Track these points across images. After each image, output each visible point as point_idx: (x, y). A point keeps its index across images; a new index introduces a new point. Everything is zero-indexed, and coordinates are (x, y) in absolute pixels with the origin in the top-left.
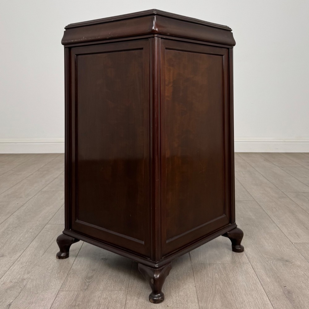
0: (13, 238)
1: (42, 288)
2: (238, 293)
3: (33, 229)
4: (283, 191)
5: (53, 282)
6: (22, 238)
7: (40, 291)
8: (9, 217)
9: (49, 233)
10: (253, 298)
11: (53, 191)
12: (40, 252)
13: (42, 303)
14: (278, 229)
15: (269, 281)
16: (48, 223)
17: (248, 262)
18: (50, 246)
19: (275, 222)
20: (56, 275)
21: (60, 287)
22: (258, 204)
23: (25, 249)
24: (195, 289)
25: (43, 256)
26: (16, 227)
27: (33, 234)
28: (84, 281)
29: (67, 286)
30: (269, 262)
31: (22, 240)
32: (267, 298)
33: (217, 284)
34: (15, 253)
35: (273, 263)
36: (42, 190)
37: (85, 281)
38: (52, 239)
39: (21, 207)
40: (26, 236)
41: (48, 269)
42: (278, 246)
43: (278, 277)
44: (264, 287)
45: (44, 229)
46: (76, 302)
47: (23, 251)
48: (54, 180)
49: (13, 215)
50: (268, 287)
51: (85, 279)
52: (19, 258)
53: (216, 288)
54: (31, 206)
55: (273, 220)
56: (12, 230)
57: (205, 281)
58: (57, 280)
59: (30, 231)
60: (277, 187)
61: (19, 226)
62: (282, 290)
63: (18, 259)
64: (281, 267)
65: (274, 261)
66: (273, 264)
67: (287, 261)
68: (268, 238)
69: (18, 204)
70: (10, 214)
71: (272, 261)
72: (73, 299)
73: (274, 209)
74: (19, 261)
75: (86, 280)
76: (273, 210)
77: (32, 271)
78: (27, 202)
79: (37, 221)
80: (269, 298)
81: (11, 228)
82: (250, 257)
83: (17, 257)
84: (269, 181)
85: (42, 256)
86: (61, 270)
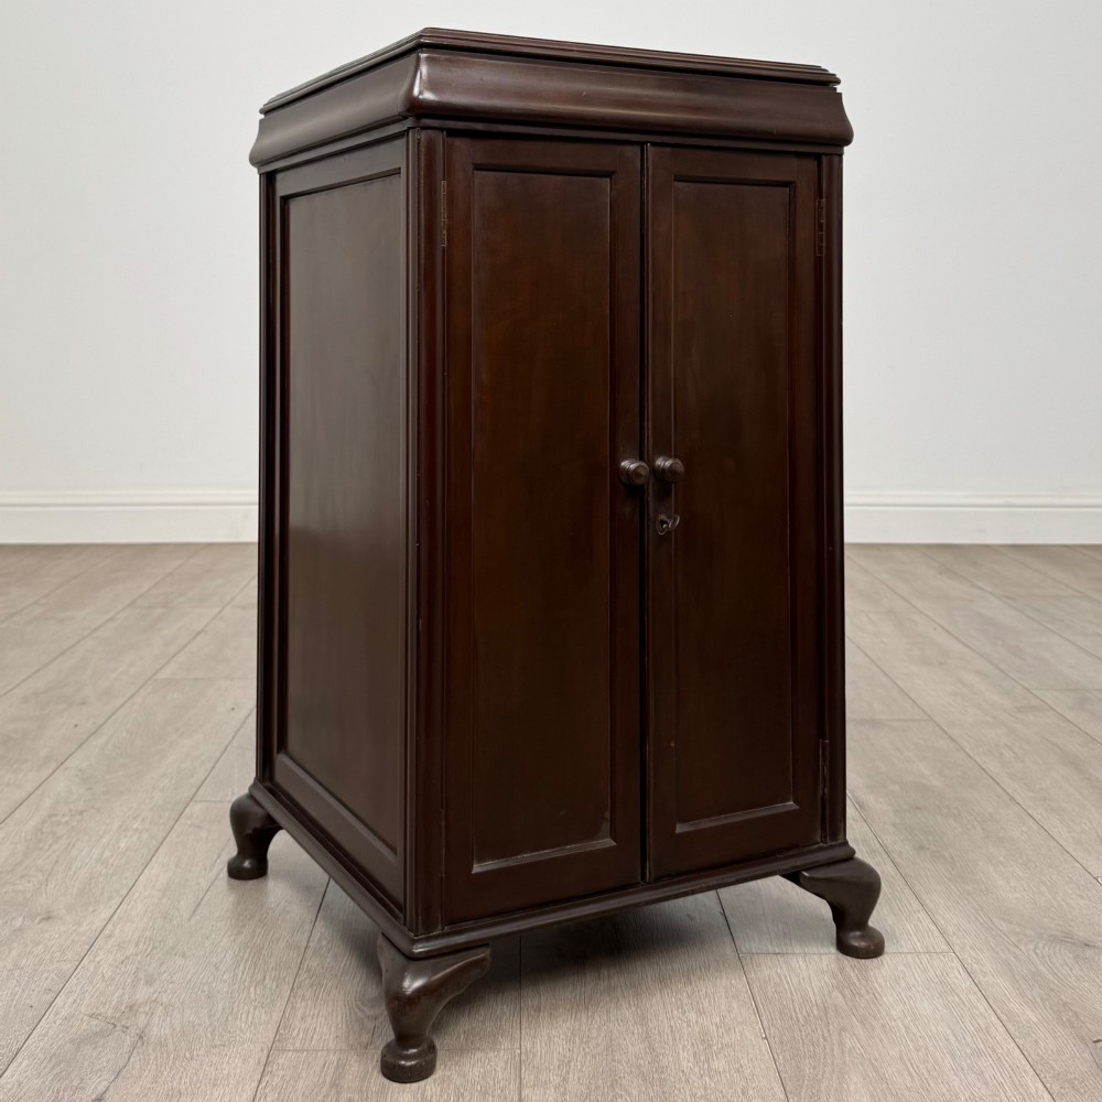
0: (74, 853)
1: (207, 1038)
2: (930, 1067)
3: (143, 820)
4: (1027, 685)
5: (244, 1016)
6: (107, 853)
7: (202, 1051)
8: (53, 773)
9: (204, 834)
10: (987, 1084)
11: (196, 679)
12: (182, 903)
13: (216, 1094)
14: (1035, 826)
15: (1035, 1020)
16: (194, 795)
17: (945, 947)
18: (212, 883)
19: (1020, 801)
20: (252, 989)
21: (272, 1035)
22: (946, 732)
23: (124, 892)
24: (764, 1045)
25: (193, 921)
26: (82, 812)
27: (145, 836)
28: (356, 1014)
29: (295, 1032)
30: (1023, 949)
31: (111, 861)
32: (1040, 1086)
33: (843, 1029)
34: (91, 909)
35: (1038, 951)
36: (158, 677)
37: (359, 1014)
38: (218, 857)
39: (88, 738)
40: (122, 845)
41: (217, 969)
42: (1043, 888)
43: (1065, 1004)
44: (1020, 1043)
45: (182, 820)
46: (338, 1093)
47: (117, 900)
48: (194, 638)
49: (67, 768)
50: (1036, 1042)
51: (358, 1006)
52: (110, 926)
53: (841, 1044)
54: (124, 734)
55: (1009, 791)
56: (67, 823)
57: (797, 1018)
58: (255, 1008)
59: (135, 826)
60: (1002, 671)
61: (93, 808)
62: (1089, 1057)
63: (106, 932)
64: (1071, 970)
65: (1041, 945)
66: (1036, 953)
67: (1087, 945)
68: (1001, 859)
69: (76, 726)
70: (54, 765)
71: (1031, 946)
72: (324, 1082)
73: (1004, 752)
74: (109, 937)
75: (363, 1012)
76: (1001, 754)
77: (160, 975)
78: (109, 718)
79: (154, 788)
80: (1048, 1085)
81: (64, 815)
82: (950, 929)
83: (99, 922)
84: (973, 650)
85: (189, 920)
86: (265, 973)
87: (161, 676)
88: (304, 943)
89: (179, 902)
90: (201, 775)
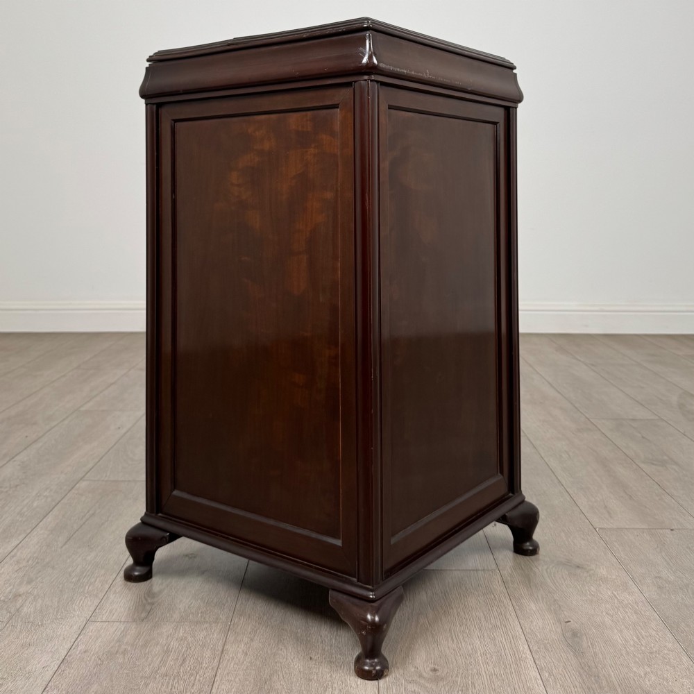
0: (6, 508)
1: (53, 614)
2: (465, 635)
3: (51, 490)
4: (587, 416)
5: (78, 602)
6: (25, 509)
7: (49, 621)
8: (5, 464)
9: (83, 499)
10: (495, 645)
11: (103, 411)
13: (50, 645)
14: (568, 498)
15: (534, 609)
16: (84, 477)
17: (494, 567)
18: (81, 526)
19: (563, 482)
20: (87, 587)
21: (90, 614)
22: (531, 443)
23: (28, 531)
25: (64, 548)
26: (17, 486)
27: (49, 499)
28: (142, 602)
29: (104, 613)
30: (540, 568)
31: (26, 513)
32: (526, 647)
34: (7, 540)
35: (548, 570)
36: (81, 409)
37: (144, 601)
38: (88, 512)
39: (31, 444)
40: (35, 504)
41: (70, 576)
42: (563, 534)
43: (555, 600)
44: (522, 621)
45: (73, 491)
46: (119, 646)
47: (23, 536)
48: (109, 387)
49: (15, 461)
50: (532, 622)
51: (145, 597)
52: (15, 550)
54: (53, 441)
55: (559, 478)
56: (7, 492)
58: (86, 597)
59: (45, 494)
60: (576, 408)
61: (24, 483)
62: (559, 630)
63: (13, 553)
64: (565, 581)
65: (551, 566)
66: (547, 572)
67: (578, 567)
69: (27, 437)
70: (8, 459)
71: (545, 567)
72: (113, 640)
73: (563, 456)
74: (13, 557)
75: (146, 600)
76: (561, 456)
77: (37, 578)
78: (46, 433)
79: (62, 472)
80: (531, 647)
81: (6, 487)
82: (501, 557)
83: (9, 549)
84: (562, 395)
85: (62, 547)
86: (97, 577)
87: (83, 409)
88: (124, 561)
89: (58, 537)
90: (90, 465)
